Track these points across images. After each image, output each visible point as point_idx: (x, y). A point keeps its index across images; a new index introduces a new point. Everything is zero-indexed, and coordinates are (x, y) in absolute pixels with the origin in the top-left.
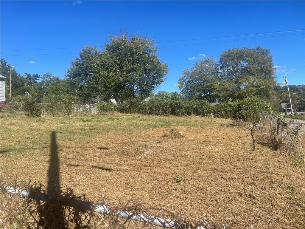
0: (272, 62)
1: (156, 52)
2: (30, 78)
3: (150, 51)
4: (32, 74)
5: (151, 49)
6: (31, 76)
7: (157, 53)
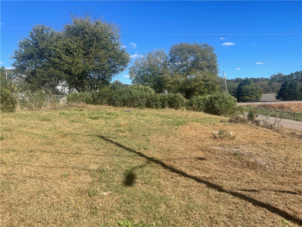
0: (216, 59)
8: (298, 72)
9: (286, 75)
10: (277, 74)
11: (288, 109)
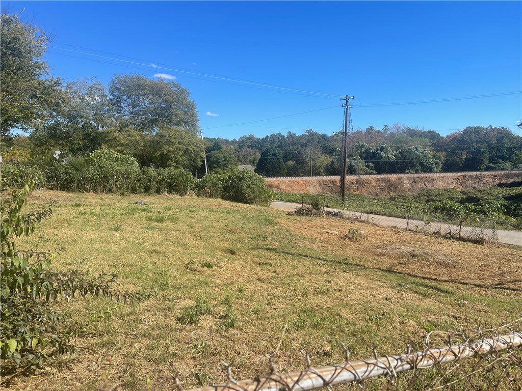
8: (274, 135)
9: (259, 137)
10: (247, 136)
11: (278, 188)
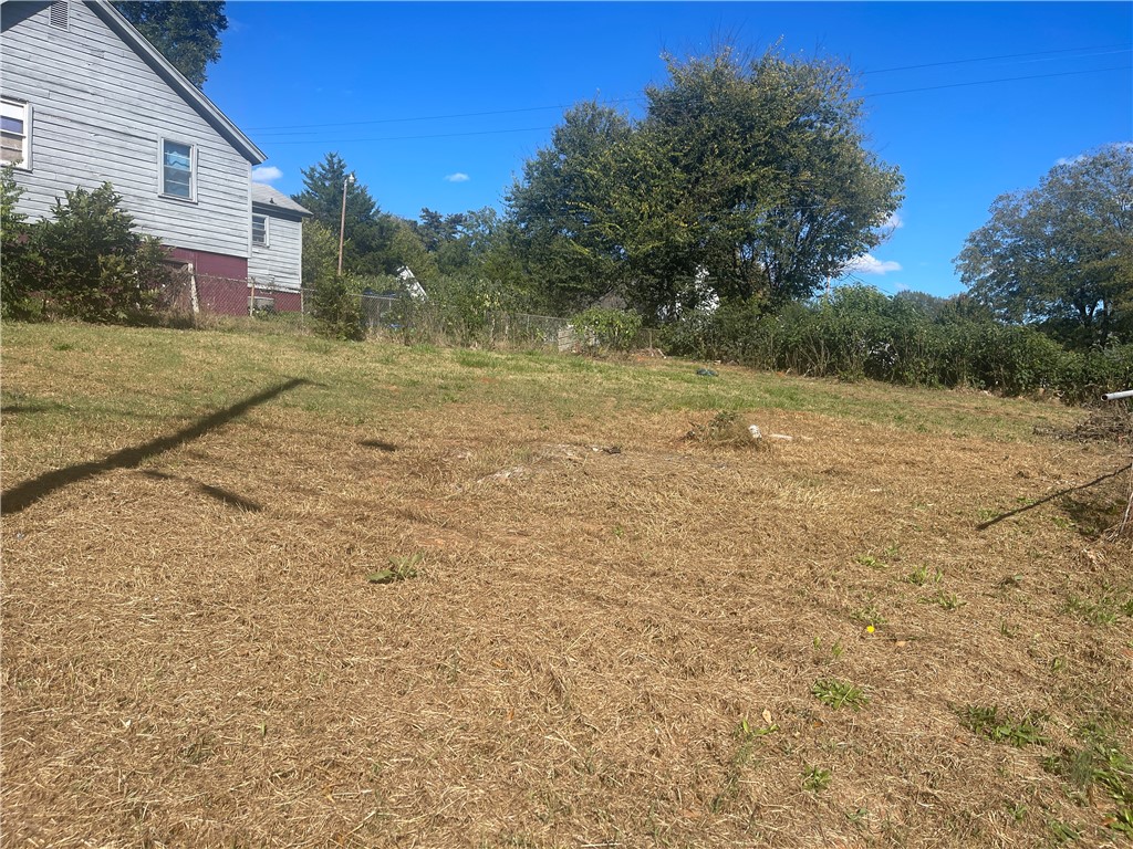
1: (855, 122)
2: (436, 227)
3: (828, 117)
4: (445, 214)
5: (836, 110)
6: (442, 220)
7: (857, 127)
